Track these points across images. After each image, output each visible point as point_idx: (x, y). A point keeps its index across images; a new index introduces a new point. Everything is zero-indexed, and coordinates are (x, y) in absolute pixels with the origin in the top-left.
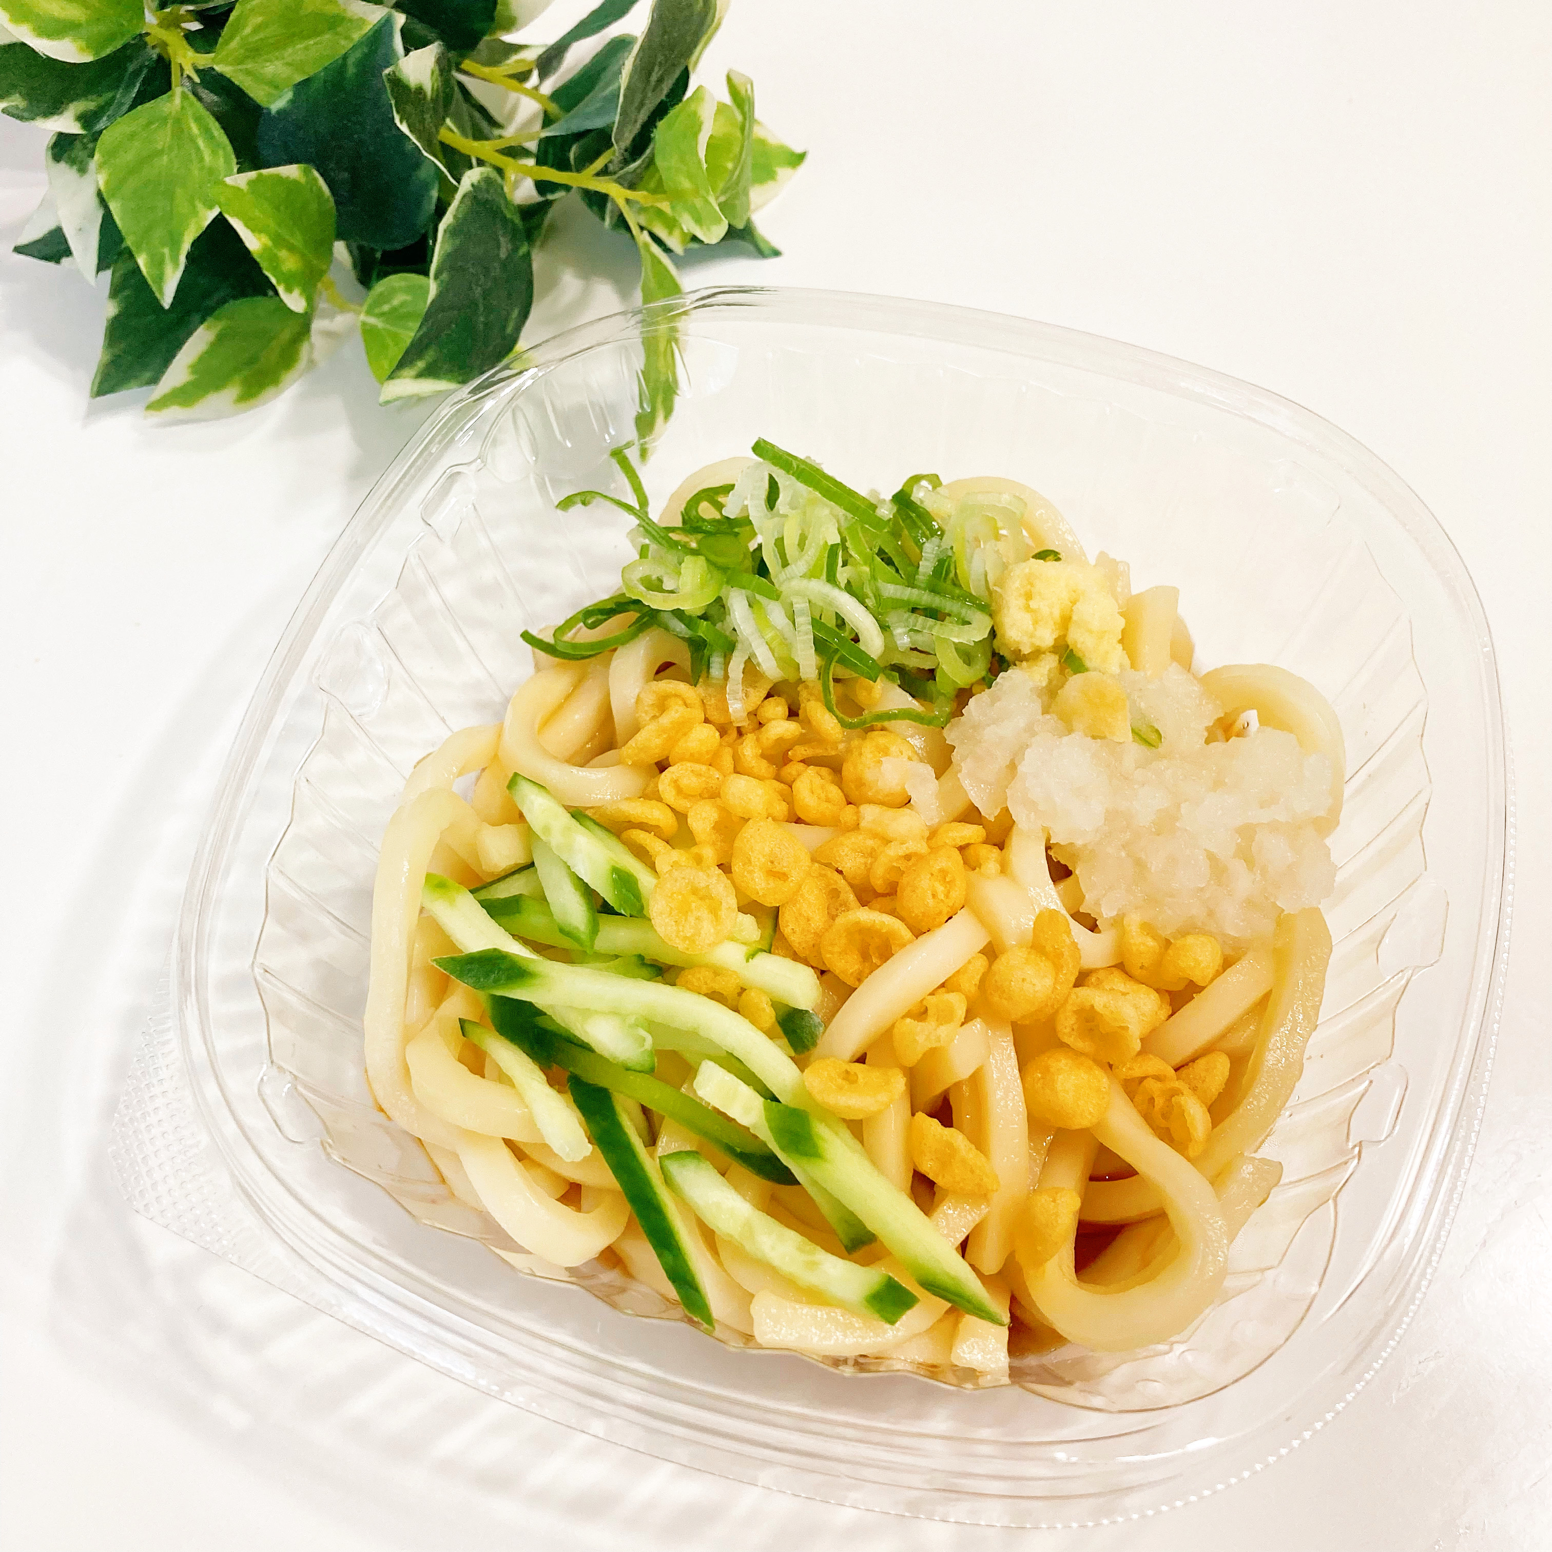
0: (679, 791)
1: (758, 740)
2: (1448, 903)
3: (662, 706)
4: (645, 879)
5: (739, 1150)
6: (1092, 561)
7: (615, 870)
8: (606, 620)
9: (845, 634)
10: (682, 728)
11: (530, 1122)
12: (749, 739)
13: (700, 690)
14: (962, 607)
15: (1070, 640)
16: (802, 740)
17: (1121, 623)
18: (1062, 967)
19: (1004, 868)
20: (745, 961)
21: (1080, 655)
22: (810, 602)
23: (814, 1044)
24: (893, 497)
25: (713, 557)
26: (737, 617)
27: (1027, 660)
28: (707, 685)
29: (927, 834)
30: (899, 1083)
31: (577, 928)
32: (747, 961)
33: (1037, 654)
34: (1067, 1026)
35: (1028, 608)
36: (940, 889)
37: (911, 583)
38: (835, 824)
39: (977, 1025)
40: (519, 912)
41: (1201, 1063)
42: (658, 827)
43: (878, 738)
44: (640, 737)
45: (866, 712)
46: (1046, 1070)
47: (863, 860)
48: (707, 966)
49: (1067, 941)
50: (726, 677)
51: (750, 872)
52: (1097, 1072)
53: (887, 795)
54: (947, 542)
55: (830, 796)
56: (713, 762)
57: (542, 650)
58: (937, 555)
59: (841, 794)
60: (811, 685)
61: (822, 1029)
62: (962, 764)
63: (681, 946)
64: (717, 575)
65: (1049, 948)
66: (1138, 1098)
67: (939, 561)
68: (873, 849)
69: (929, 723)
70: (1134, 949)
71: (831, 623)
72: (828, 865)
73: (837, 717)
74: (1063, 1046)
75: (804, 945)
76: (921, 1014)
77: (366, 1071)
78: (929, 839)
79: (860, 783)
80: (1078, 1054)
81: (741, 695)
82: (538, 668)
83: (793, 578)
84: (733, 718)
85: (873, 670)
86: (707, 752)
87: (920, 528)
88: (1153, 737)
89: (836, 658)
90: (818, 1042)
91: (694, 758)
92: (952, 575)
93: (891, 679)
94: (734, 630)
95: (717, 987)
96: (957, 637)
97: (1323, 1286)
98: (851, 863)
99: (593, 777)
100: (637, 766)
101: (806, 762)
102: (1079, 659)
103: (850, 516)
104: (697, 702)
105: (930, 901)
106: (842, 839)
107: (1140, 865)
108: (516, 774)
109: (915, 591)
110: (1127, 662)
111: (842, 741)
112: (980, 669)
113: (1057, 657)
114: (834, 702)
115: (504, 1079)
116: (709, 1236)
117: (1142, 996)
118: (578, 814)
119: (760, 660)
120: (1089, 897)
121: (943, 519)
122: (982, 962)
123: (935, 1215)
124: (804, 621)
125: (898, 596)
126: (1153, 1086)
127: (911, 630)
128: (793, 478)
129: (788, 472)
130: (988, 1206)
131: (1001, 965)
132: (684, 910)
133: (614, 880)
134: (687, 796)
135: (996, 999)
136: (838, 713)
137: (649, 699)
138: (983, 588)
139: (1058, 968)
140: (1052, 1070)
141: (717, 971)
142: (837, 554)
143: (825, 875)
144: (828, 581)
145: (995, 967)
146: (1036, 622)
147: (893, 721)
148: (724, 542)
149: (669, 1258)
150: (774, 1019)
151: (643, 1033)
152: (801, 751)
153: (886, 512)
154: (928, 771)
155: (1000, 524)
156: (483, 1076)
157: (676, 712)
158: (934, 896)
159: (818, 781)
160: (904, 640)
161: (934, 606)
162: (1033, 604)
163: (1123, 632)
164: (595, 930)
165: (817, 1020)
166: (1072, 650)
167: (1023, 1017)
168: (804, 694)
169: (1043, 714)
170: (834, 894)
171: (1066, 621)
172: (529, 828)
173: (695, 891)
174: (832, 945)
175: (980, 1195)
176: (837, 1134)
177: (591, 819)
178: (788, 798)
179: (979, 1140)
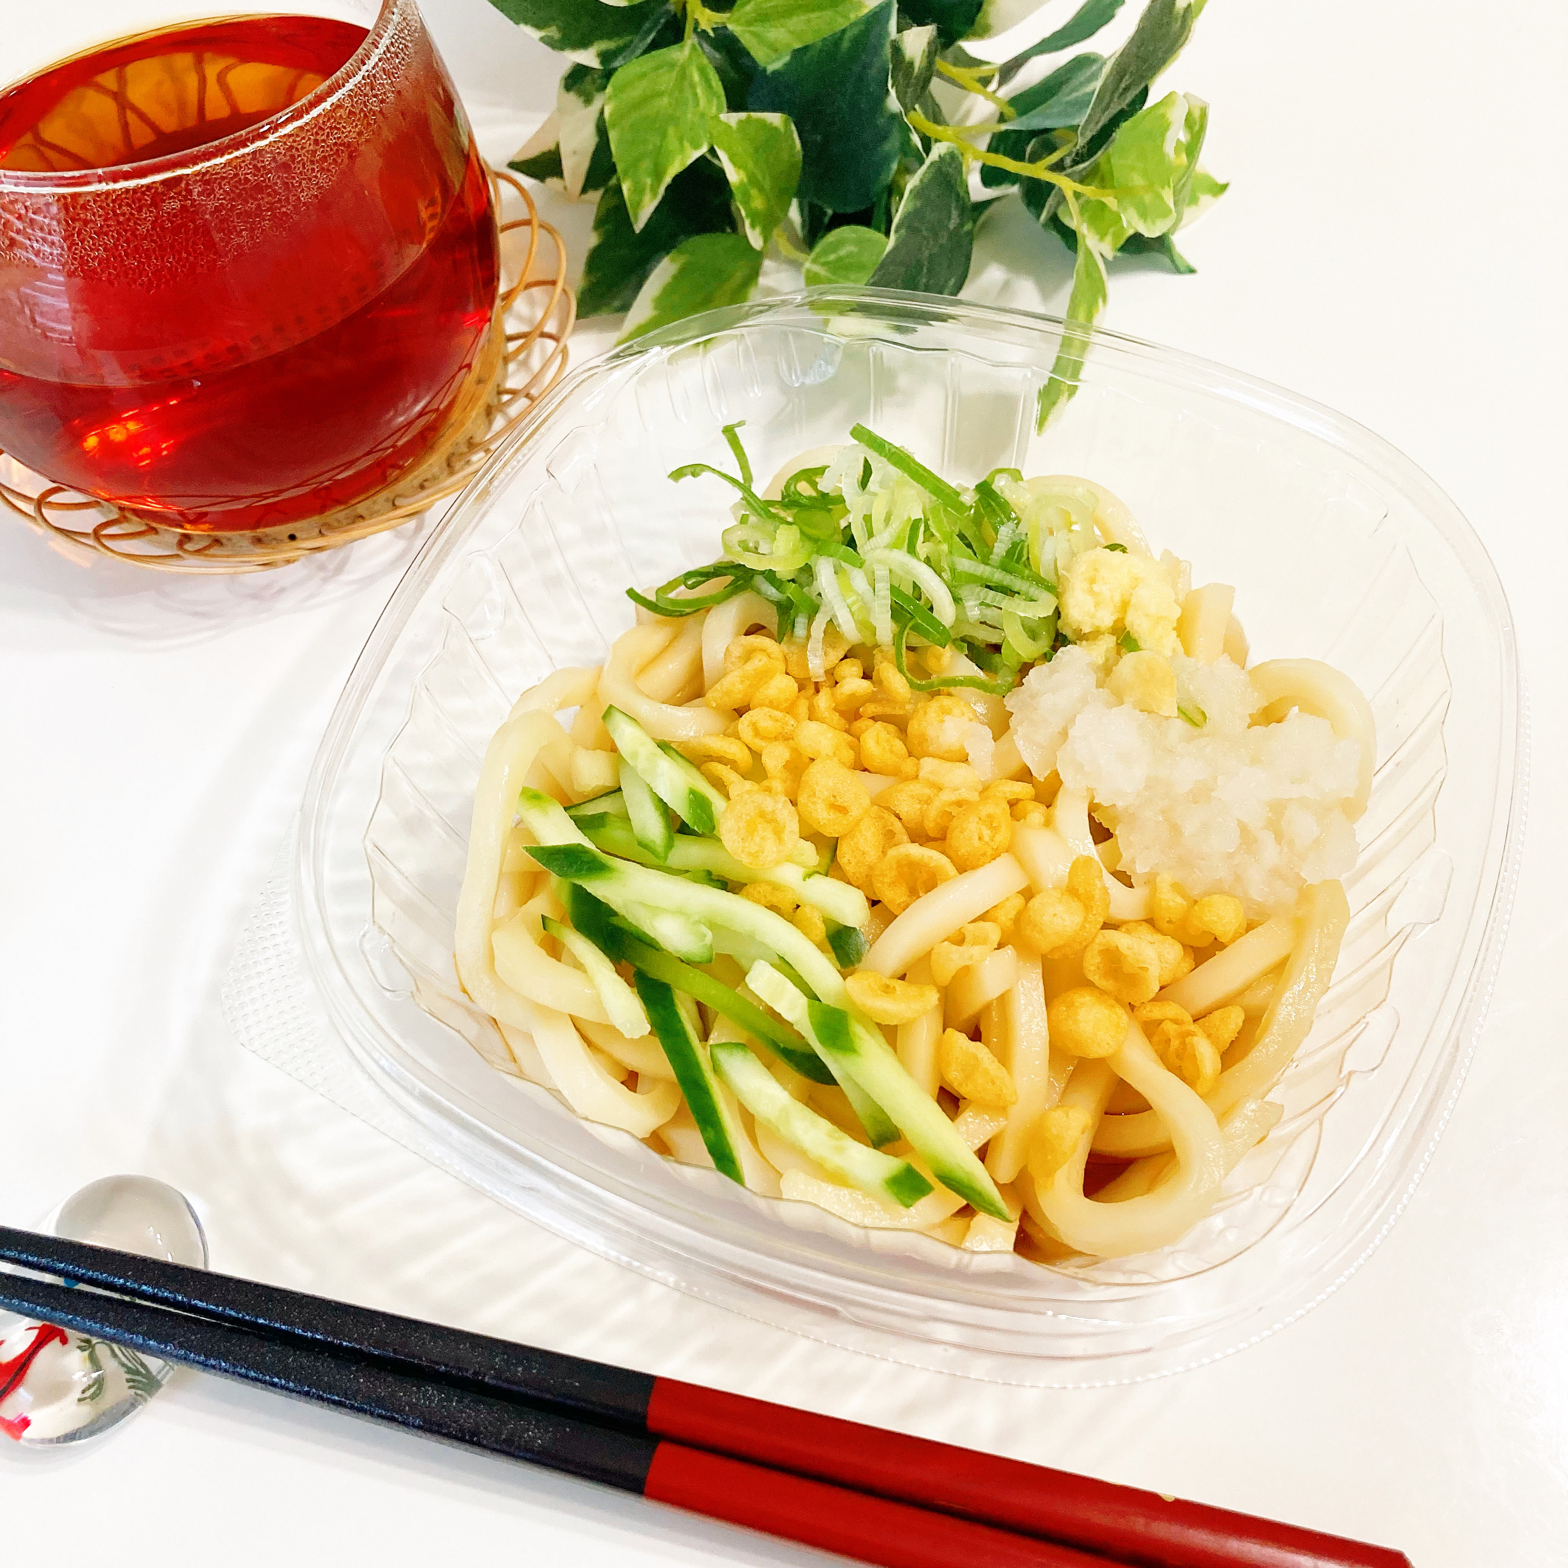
0: (757, 733)
1: (833, 695)
2: (1453, 869)
3: (748, 656)
4: (717, 802)
5: (782, 1046)
6: (1158, 558)
7: (692, 792)
8: (704, 582)
9: (922, 603)
10: (763, 676)
11: (598, 1003)
12: (825, 692)
13: (784, 646)
14: (1030, 586)
15: (1127, 623)
16: (872, 698)
17: (1177, 612)
18: (1092, 907)
19: (1048, 823)
20: (801, 878)
21: (1135, 636)
22: (890, 571)
23: (859, 961)
24: (977, 486)
25: (805, 529)
26: (823, 581)
27: (1087, 640)
28: (791, 642)
29: (980, 788)
30: (933, 997)
31: (654, 842)
32: (804, 880)
33: (1095, 635)
34: (1092, 965)
35: (1091, 592)
36: (986, 833)
37: (986, 561)
38: (896, 773)
39: (1009, 951)
40: (603, 826)
41: (1217, 1014)
42: (735, 762)
43: (944, 701)
44: (726, 682)
45: (934, 676)
46: (1071, 1005)
47: (918, 806)
48: (768, 883)
49: (1099, 885)
50: (808, 637)
51: (814, 803)
52: (1117, 1010)
53: (947, 752)
54: (1022, 528)
55: (894, 749)
56: (790, 710)
57: (643, 605)
58: (1011, 538)
59: (905, 749)
60: (885, 648)
61: (867, 947)
62: (1019, 728)
63: (746, 860)
64: (809, 545)
65: (1081, 891)
66: (1155, 1039)
67: (1013, 544)
68: (929, 798)
69: (992, 691)
70: (1164, 904)
71: (909, 591)
72: (888, 809)
73: (907, 678)
74: (1089, 985)
75: (858, 875)
76: (959, 940)
77: (455, 956)
78: (981, 793)
79: (923, 738)
80: (1103, 992)
81: (820, 652)
82: (639, 622)
83: (876, 548)
84: (811, 674)
85: (944, 637)
86: (786, 700)
87: (998, 516)
88: (1198, 718)
89: (910, 625)
90: (863, 959)
91: (772, 705)
92: (1024, 559)
93: (960, 649)
94: (820, 594)
95: (775, 901)
96: (1024, 611)
97: (1302, 1193)
98: (907, 806)
99: (680, 714)
100: (719, 709)
101: (874, 719)
102: (1135, 640)
103: (934, 498)
104: (781, 656)
105: (977, 843)
106: (902, 786)
107: (1175, 829)
108: (611, 706)
109: (988, 568)
110: (1180, 649)
111: (909, 703)
112: (1044, 645)
113: (1114, 638)
114: (905, 664)
115: (579, 966)
116: (749, 1120)
117: (1167, 946)
118: (664, 746)
119: (840, 620)
120: (1126, 856)
121: (1020, 509)
122: (1020, 901)
123: (957, 1121)
124: (883, 589)
125: (971, 571)
126: (1169, 1027)
127: (982, 604)
128: (885, 460)
129: (880, 454)
130: (1007, 1119)
131: (1035, 903)
132: (751, 829)
133: (691, 801)
134: (763, 738)
135: (1028, 932)
136: (909, 676)
137: (737, 652)
138: (1052, 574)
139: (1088, 908)
140: (1076, 1004)
141: (776, 887)
142: (918, 528)
143: (883, 818)
144: (909, 552)
145: (1030, 904)
146: (1097, 605)
147: (958, 688)
148: (818, 516)
149: (711, 1133)
150: (824, 934)
151: (704, 929)
152: (872, 709)
153: (969, 498)
154: (987, 732)
155: (1074, 518)
156: (559, 960)
157: (758, 662)
158: (980, 839)
159: (883, 735)
160: (974, 612)
161: (1005, 584)
162: (1096, 588)
163: (1180, 620)
164: (670, 845)
165: (863, 939)
166: (1129, 632)
167: (1053, 950)
168: (878, 657)
169: (1097, 687)
170: (890, 835)
171: (1125, 606)
172: (620, 756)
173: (762, 814)
174: (883, 875)
175: (999, 1108)
176: (872, 1036)
177: (673, 749)
178: (856, 746)
179: (1003, 1057)
